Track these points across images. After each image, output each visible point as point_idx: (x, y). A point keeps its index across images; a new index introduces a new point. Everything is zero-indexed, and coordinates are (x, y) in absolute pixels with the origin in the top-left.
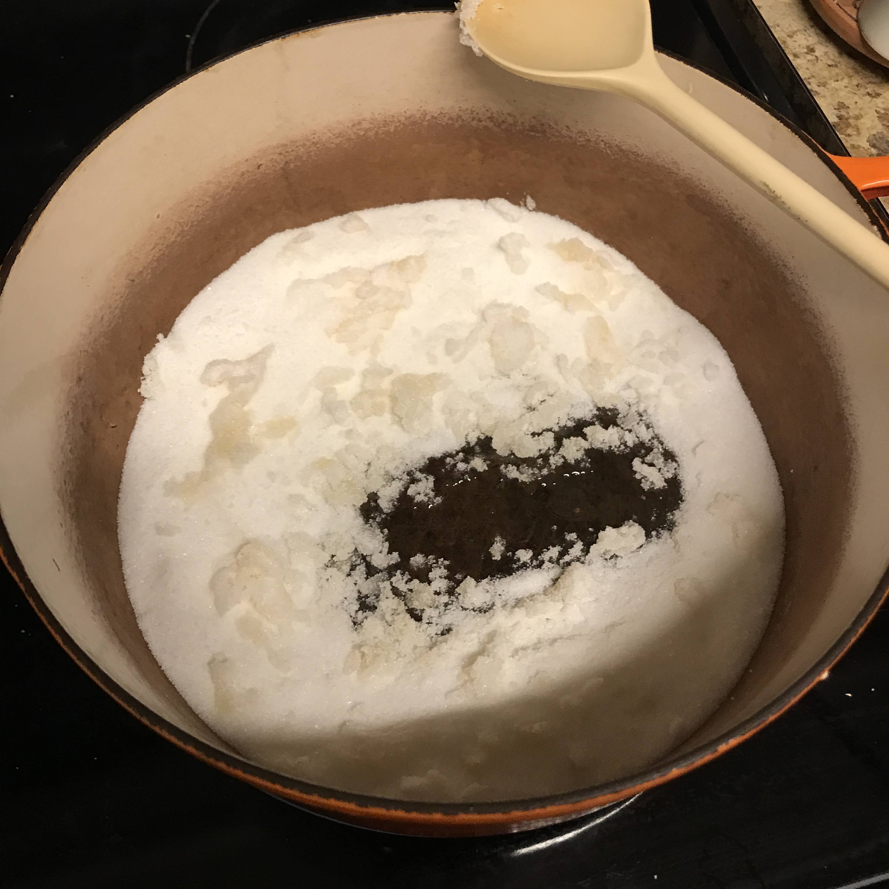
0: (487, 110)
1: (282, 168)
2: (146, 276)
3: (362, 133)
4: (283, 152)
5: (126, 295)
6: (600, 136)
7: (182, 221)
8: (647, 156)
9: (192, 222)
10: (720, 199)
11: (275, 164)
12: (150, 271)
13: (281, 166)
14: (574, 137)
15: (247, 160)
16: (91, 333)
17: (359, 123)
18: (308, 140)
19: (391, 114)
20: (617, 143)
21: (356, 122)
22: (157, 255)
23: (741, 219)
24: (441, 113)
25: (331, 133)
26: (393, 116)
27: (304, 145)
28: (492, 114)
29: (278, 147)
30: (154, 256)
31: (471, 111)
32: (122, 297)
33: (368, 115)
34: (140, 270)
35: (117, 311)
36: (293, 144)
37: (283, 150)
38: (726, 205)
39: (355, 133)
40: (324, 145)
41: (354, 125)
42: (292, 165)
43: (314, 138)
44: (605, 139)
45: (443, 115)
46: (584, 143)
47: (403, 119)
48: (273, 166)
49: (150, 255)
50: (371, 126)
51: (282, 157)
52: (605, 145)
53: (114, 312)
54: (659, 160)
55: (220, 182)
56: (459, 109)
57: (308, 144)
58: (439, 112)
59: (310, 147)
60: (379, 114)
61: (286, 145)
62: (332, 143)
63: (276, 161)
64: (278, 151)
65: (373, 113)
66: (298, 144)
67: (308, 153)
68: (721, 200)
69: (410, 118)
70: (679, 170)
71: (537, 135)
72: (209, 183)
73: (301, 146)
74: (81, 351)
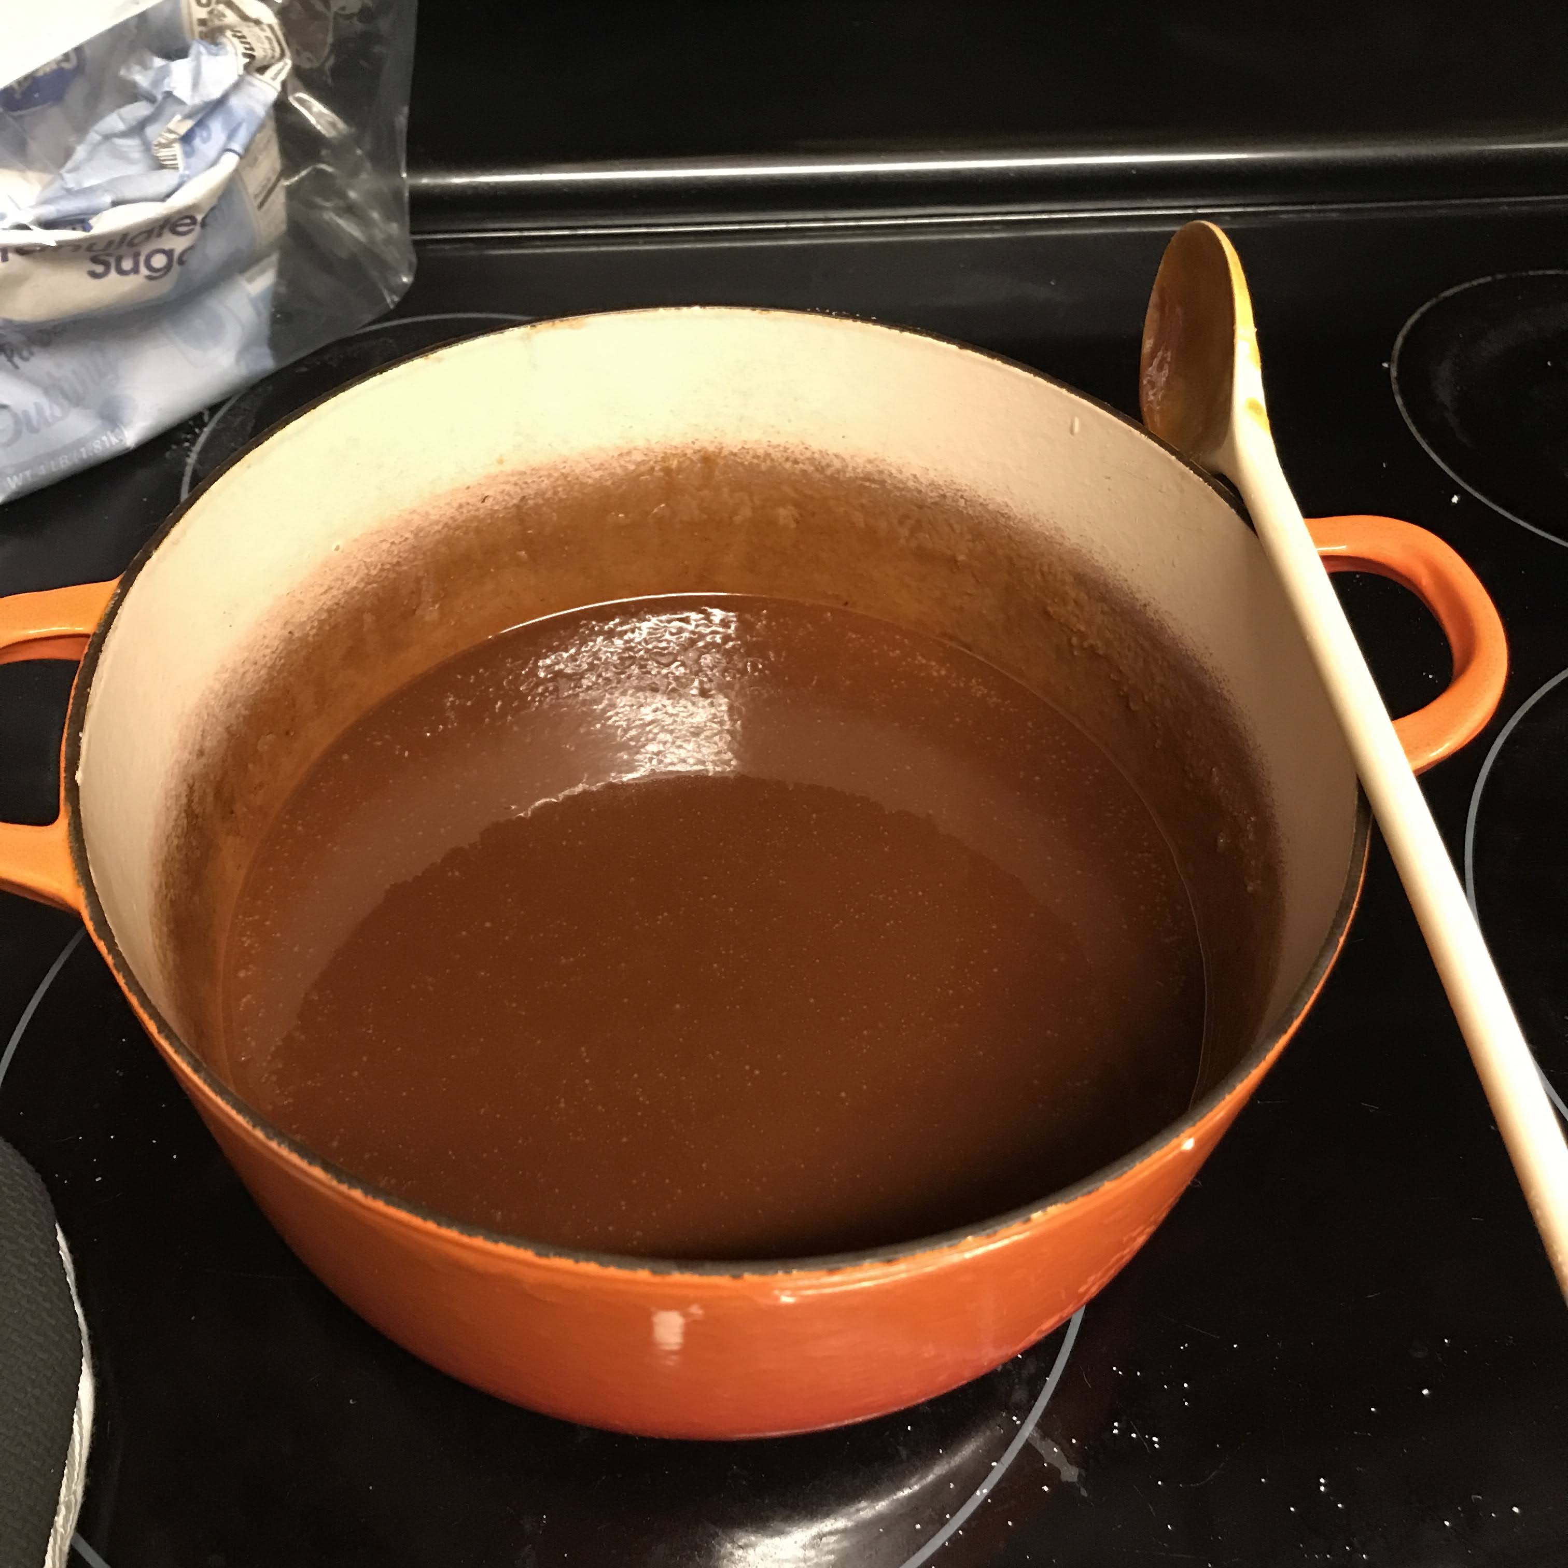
0: (806, 448)
1: (517, 506)
2: (310, 630)
3: (632, 467)
4: (520, 482)
5: (278, 651)
6: (958, 490)
7: (368, 560)
8: (1021, 519)
9: (382, 565)
10: (1118, 578)
11: (506, 498)
12: (316, 624)
13: (515, 501)
14: (923, 490)
15: (468, 488)
16: (225, 692)
17: (629, 453)
18: (556, 469)
19: (674, 444)
20: (981, 500)
21: (625, 451)
22: (329, 603)
23: (1145, 605)
24: (743, 448)
25: (589, 462)
26: (676, 448)
27: (549, 476)
28: (813, 453)
29: (513, 475)
30: (324, 604)
31: (785, 447)
32: (273, 652)
33: (641, 443)
34: (302, 620)
35: (263, 672)
36: (534, 472)
37: (520, 479)
38: (1125, 586)
39: (621, 466)
40: (577, 479)
41: (621, 455)
42: (531, 502)
43: (564, 467)
44: (965, 494)
45: (745, 451)
46: (937, 499)
47: (689, 452)
48: (504, 500)
49: (319, 601)
50: (644, 458)
51: (518, 489)
52: (966, 503)
53: (259, 672)
54: (1037, 525)
55: (427, 513)
56: (768, 443)
57: (556, 475)
58: (740, 447)
59: (557, 479)
60: (657, 443)
61: (525, 473)
62: (589, 477)
63: (509, 494)
64: (513, 479)
65: (648, 440)
66: (542, 473)
67: (554, 487)
68: (1118, 580)
69: (699, 451)
70: (1064, 539)
71: (873, 486)
72: (413, 512)
73: (544, 476)
74: (208, 715)
